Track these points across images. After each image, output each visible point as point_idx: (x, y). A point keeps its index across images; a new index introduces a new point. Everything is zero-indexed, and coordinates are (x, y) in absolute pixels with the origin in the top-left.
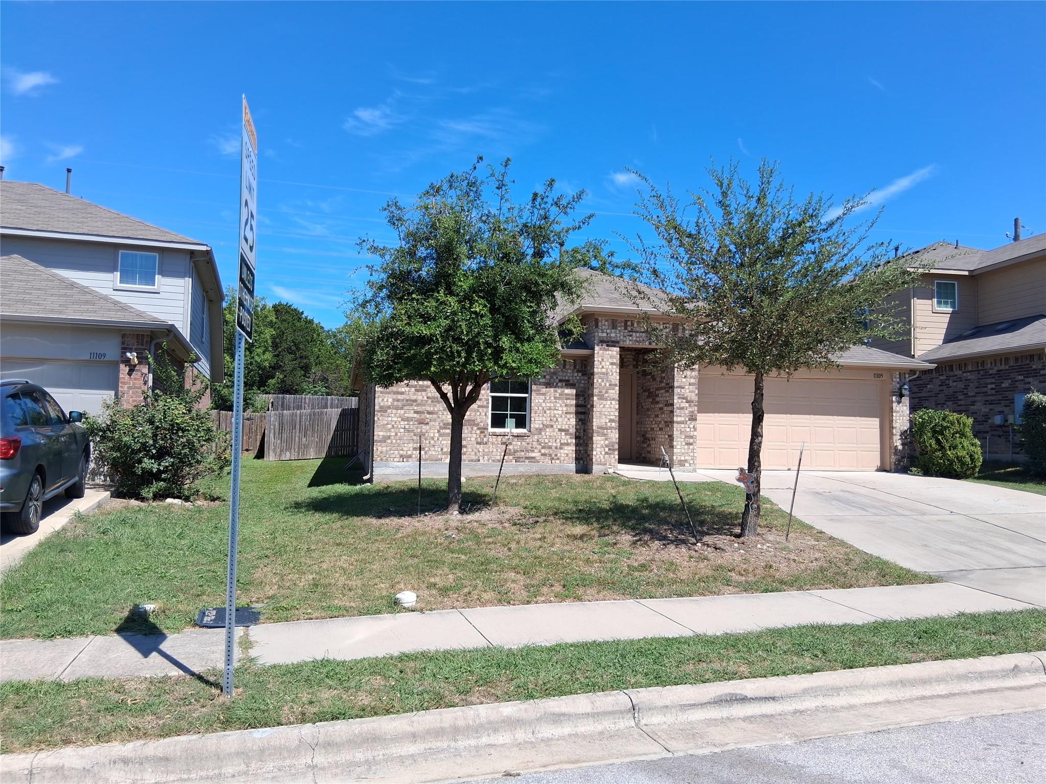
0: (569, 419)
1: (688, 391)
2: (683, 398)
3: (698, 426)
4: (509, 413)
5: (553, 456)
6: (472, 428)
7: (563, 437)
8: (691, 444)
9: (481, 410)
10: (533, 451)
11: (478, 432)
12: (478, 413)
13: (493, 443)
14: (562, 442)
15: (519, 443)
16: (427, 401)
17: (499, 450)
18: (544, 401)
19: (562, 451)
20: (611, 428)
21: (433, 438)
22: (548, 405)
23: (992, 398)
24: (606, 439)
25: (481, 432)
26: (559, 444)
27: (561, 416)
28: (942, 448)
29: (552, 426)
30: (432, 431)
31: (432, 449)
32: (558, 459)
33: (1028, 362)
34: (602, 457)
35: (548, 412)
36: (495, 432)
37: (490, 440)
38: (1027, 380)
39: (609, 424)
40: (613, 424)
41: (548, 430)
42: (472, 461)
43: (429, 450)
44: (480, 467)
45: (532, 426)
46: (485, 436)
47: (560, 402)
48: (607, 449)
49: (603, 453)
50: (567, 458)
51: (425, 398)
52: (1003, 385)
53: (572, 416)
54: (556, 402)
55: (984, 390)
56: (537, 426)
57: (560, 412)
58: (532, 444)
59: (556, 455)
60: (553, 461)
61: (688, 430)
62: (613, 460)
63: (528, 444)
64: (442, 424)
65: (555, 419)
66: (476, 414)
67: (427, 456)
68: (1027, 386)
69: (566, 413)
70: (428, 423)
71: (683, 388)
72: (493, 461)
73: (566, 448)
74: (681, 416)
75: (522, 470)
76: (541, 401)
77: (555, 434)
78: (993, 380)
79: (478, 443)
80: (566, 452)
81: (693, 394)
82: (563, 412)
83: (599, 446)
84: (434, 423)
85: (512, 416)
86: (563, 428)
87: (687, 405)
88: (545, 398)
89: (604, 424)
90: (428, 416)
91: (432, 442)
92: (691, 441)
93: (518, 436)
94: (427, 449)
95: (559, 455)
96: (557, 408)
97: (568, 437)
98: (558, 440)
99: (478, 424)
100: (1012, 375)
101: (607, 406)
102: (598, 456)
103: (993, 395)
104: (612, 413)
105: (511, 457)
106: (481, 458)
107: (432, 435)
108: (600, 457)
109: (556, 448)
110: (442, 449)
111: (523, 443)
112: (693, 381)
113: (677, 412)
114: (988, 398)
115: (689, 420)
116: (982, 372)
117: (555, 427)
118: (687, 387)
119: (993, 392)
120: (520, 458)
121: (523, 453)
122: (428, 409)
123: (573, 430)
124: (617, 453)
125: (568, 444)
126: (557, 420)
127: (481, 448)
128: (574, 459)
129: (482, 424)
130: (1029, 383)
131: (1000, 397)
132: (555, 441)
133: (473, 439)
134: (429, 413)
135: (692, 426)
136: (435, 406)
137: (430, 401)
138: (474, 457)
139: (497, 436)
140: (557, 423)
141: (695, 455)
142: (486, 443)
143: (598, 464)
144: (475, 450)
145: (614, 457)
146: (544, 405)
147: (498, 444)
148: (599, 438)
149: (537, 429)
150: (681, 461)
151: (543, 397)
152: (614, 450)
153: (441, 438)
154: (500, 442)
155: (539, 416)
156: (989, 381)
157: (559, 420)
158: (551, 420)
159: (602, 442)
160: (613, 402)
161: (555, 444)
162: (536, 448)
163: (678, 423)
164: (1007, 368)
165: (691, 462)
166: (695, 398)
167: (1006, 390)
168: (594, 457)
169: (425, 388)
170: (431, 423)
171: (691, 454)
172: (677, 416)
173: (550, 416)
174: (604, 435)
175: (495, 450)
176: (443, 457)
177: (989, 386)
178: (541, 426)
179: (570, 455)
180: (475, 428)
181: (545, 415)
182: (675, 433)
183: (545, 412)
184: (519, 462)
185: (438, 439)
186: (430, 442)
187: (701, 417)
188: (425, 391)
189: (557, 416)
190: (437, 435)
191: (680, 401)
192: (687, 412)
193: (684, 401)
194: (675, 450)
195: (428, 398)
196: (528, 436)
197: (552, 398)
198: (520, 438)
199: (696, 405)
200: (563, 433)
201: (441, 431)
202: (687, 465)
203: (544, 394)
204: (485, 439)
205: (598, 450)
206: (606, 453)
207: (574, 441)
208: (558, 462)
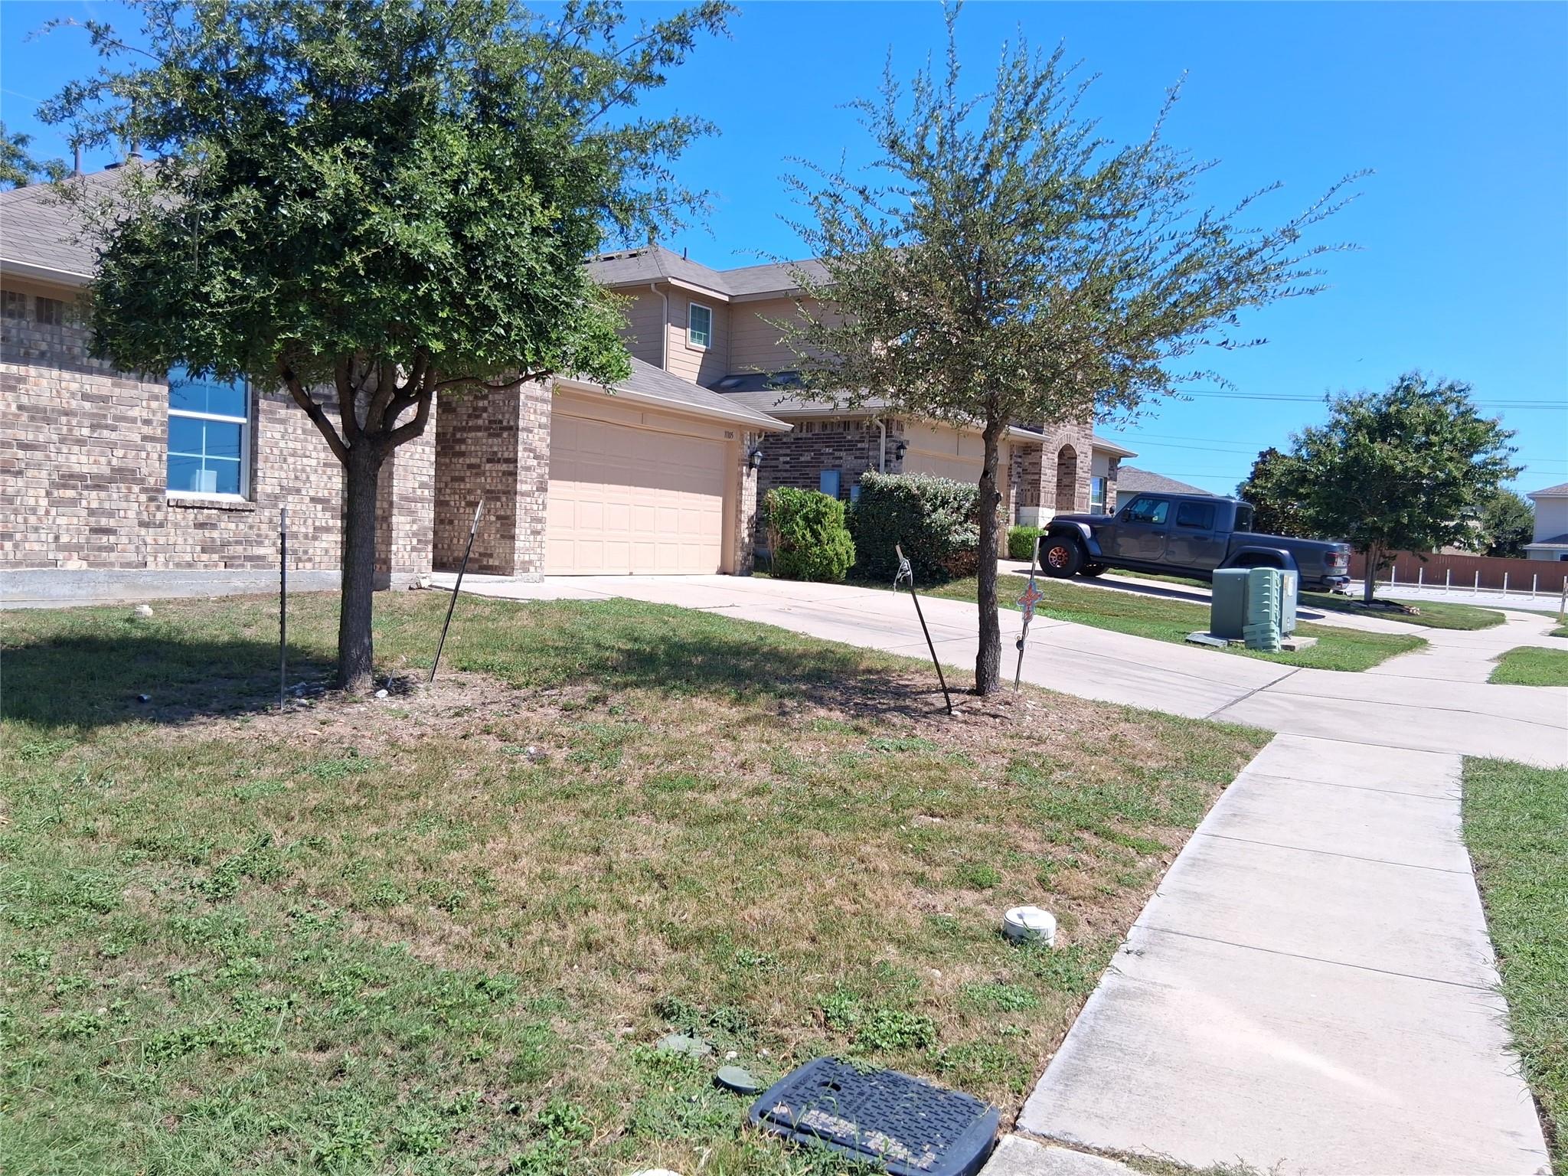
0: (330, 478)
1: (537, 437)
2: (531, 450)
3: (548, 502)
4: (204, 456)
5: (301, 554)
6: (129, 489)
7: (320, 515)
8: (539, 533)
9: (149, 446)
10: (260, 544)
11: (143, 498)
12: (143, 455)
13: (176, 525)
14: (317, 524)
15: (232, 526)
16: (17, 416)
17: (190, 541)
18: (283, 437)
19: (317, 544)
20: (422, 500)
21: (34, 511)
22: (291, 445)
23: (785, 475)
24: (414, 522)
25: (151, 499)
26: (311, 530)
27: (316, 471)
28: (819, 542)
29: (298, 491)
30: (31, 492)
31: (32, 536)
32: (310, 560)
33: (841, 430)
34: (406, 556)
35: (291, 460)
36: (182, 500)
37: (171, 516)
38: (837, 454)
39: (419, 492)
40: (426, 492)
41: (290, 498)
42: (129, 565)
43: (25, 539)
44: (149, 579)
45: (259, 488)
46: (158, 508)
47: (314, 441)
48: (415, 541)
49: (409, 548)
50: (326, 559)
51: (14, 408)
52: (802, 459)
53: (335, 473)
54: (306, 441)
55: (773, 463)
56: (269, 490)
57: (314, 462)
58: (259, 530)
59: (306, 552)
60: (301, 565)
61: (535, 507)
62: (424, 563)
63: (251, 527)
64: (55, 476)
65: (304, 476)
66: (137, 457)
67: (19, 555)
68: (837, 462)
69: (325, 465)
70: (20, 473)
71: (531, 432)
72: (178, 565)
73: (325, 536)
74: (526, 482)
75: (239, 584)
76: (278, 436)
77: (304, 508)
78: (788, 451)
79: (142, 524)
80: (324, 545)
81: (544, 445)
82: (319, 463)
83: (402, 534)
84: (36, 473)
85: (211, 465)
86: (320, 495)
87: (535, 462)
88: (286, 429)
89: (411, 490)
90: (21, 454)
91: (32, 519)
92: (539, 527)
93: (230, 510)
94: (18, 536)
95: (311, 551)
96: (308, 453)
97: (328, 514)
98: (310, 521)
99: (142, 481)
100: (816, 446)
101: (417, 456)
102: (400, 555)
103: (786, 471)
104: (425, 471)
105: (215, 557)
106: (150, 559)
107: (32, 502)
108: (403, 557)
109: (306, 537)
110: (57, 538)
111: (241, 526)
112: (544, 420)
113: (521, 475)
114: (779, 475)
115: (538, 490)
116: (771, 439)
117: (304, 492)
118: (536, 431)
119: (788, 467)
120: (234, 557)
121: (239, 549)
122: (21, 435)
123: (337, 501)
124: (430, 547)
125: (328, 530)
126: (308, 478)
127: (149, 535)
128: (339, 559)
129: (152, 480)
130: (841, 458)
131: (797, 474)
132: (305, 522)
133: (131, 514)
134: (24, 446)
135: (540, 501)
136: (38, 429)
137: (25, 417)
138: (133, 557)
139: (186, 508)
140: (308, 485)
141: (544, 551)
142: (161, 525)
143: (399, 571)
144: (136, 540)
145: (427, 556)
146: (282, 444)
147: (188, 526)
148: (402, 519)
149: (268, 495)
150: (524, 562)
151: (281, 428)
152: (426, 543)
153: (53, 511)
154: (191, 523)
155: (272, 467)
156: (781, 452)
157: (313, 478)
158: (296, 478)
159: (408, 527)
160: (427, 449)
161: (303, 530)
162: (267, 536)
163: (523, 494)
164: (810, 435)
165: (538, 564)
166: (546, 452)
167: (807, 464)
168: (393, 557)
169: (12, 383)
170: (30, 473)
171: (539, 550)
172: (522, 482)
173: (295, 470)
174: (411, 512)
175: (180, 541)
176: (61, 556)
177: (782, 459)
178: (277, 490)
179: (332, 553)
180: (136, 489)
181: (285, 466)
182: (518, 512)
183: (285, 460)
184: (232, 566)
185: (47, 513)
186: (26, 521)
187: (552, 485)
188: (13, 389)
189: (308, 469)
190: (44, 502)
191: (526, 454)
192: (535, 475)
193: (532, 455)
194: (518, 544)
195: (20, 408)
196: (251, 511)
197: (299, 431)
198: (233, 514)
199: (546, 464)
200: (319, 507)
201: (56, 493)
202: (532, 569)
203: (283, 421)
204: (159, 516)
205: (401, 542)
206: (413, 549)
207: (339, 523)
208: (309, 565)
